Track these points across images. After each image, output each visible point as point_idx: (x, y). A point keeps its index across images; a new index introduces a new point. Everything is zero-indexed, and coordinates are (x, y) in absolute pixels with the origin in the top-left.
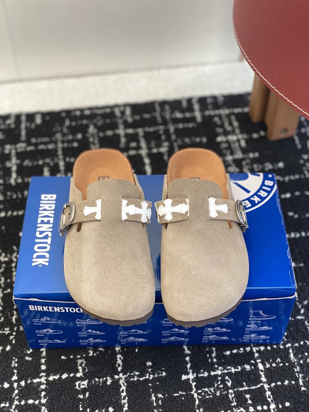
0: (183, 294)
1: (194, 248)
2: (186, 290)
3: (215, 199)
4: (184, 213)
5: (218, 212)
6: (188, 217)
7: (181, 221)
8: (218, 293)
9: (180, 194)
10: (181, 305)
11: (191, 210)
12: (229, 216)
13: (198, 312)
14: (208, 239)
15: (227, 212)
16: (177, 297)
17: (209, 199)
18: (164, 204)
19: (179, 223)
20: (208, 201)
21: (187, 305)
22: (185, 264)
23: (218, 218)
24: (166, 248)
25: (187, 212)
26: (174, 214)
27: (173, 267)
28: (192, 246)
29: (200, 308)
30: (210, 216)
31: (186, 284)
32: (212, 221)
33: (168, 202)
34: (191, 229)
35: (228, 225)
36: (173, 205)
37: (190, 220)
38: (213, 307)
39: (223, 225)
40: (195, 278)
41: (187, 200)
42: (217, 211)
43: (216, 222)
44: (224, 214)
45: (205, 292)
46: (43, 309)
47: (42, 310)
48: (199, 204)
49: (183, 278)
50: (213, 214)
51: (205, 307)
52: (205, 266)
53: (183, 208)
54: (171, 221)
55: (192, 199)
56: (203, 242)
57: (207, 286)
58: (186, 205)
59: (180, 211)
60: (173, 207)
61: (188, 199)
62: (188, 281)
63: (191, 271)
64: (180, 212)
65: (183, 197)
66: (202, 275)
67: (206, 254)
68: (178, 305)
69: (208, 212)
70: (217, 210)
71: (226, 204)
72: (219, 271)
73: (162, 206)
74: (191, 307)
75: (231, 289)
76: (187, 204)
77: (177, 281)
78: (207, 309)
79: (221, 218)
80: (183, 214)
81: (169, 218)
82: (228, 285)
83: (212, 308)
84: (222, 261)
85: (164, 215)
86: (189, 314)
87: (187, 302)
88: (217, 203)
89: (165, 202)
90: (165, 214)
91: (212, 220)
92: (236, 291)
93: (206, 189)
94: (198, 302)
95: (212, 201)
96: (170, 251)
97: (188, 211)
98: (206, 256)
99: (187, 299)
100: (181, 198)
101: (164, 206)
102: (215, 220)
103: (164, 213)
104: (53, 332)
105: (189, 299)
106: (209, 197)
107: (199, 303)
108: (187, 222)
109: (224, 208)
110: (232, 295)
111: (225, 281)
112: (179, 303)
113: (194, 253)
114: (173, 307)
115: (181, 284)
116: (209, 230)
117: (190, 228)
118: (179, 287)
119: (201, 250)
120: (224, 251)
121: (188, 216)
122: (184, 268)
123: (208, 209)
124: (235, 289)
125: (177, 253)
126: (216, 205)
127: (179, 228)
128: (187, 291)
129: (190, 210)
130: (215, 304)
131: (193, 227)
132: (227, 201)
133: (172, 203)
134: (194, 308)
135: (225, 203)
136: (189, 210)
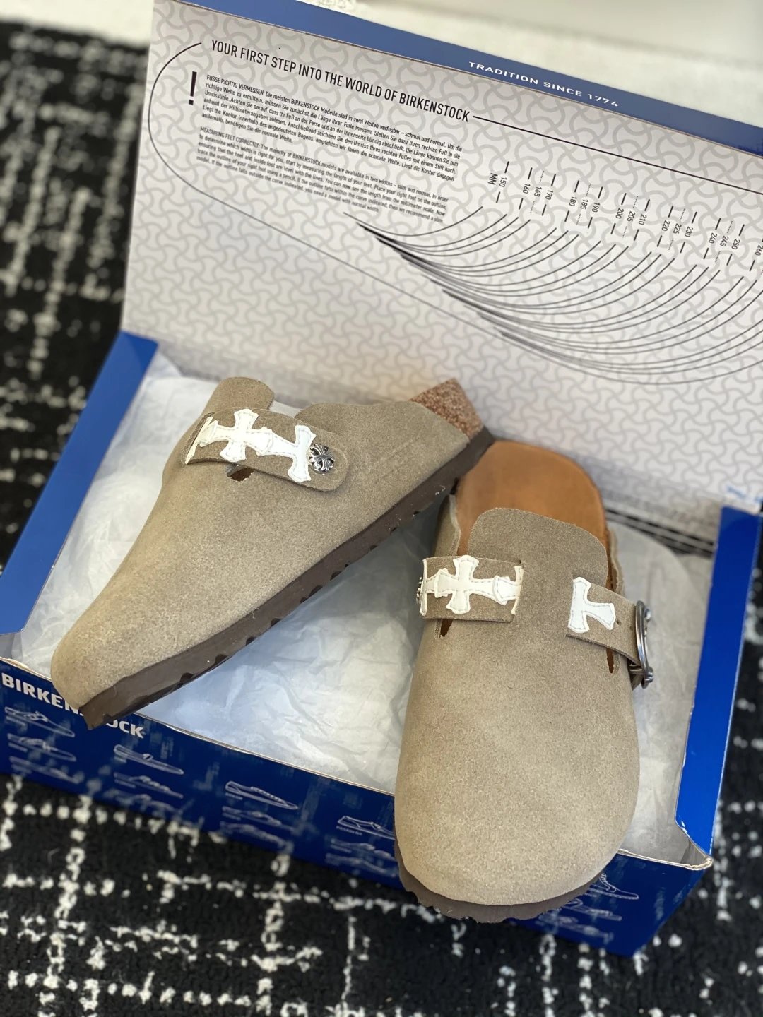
0: (465, 822)
1: (513, 702)
2: (474, 812)
3: (589, 585)
4: (504, 603)
5: (591, 621)
6: (514, 616)
7: (492, 622)
8: (558, 838)
9: (501, 550)
10: (452, 849)
11: (526, 598)
12: (615, 638)
13: (496, 879)
14: (552, 687)
15: (612, 626)
16: (446, 826)
17: (574, 581)
18: (454, 567)
19: (486, 626)
20: (572, 584)
21: (469, 854)
22: (482, 741)
23: (588, 638)
24: (434, 685)
25: (511, 603)
26: (475, 599)
27: (446, 741)
28: (508, 696)
29: (505, 870)
30: (569, 626)
31: (476, 795)
32: (571, 640)
33: (466, 564)
34: (515, 649)
35: (606, 662)
36: (479, 574)
37: (515, 624)
38: (537, 876)
39: (596, 659)
40: (503, 785)
41: (519, 571)
42: (588, 618)
43: (580, 646)
44: (604, 629)
45: (524, 828)
46: (36, 693)
47: (33, 696)
48: (549, 588)
49: (471, 778)
50: (578, 624)
51: (516, 869)
52: (535, 757)
53: (504, 590)
54: (463, 617)
55: (533, 570)
56: (539, 691)
57: (532, 813)
58: (512, 582)
59: (494, 595)
60: (477, 580)
61: (520, 567)
62: (483, 790)
63: (495, 763)
64: (493, 598)
65: (508, 559)
66: (520, 780)
67: (542, 725)
68: (445, 848)
69: (565, 614)
70: (589, 614)
71: (612, 605)
72: (567, 780)
73: (445, 570)
74: (481, 862)
75: (593, 836)
76: (515, 580)
77: (453, 781)
78: (521, 875)
79: (594, 638)
80: (498, 605)
81: (460, 606)
82: (586, 823)
83: (534, 878)
84: (580, 753)
85: (446, 596)
86: (470, 882)
87: (470, 844)
88: (591, 597)
89: (456, 562)
90: (450, 595)
91: (571, 637)
92: (604, 843)
93: (573, 553)
94: (502, 852)
95: (581, 586)
96: (445, 696)
97: (514, 601)
98: (541, 731)
99: (472, 836)
100: (502, 559)
101: (453, 571)
102: (579, 639)
103: (450, 592)
104: (52, 751)
105: (477, 839)
106: (575, 576)
107: (504, 855)
108: (507, 628)
109: (606, 614)
110: (591, 851)
111: (578, 809)
112: (450, 845)
113: (510, 716)
114: (429, 852)
115: (463, 792)
116: (560, 664)
117: (511, 646)
118: (455, 801)
119: (530, 711)
120: (587, 728)
121: (513, 612)
122: (477, 750)
123: (570, 606)
124: (602, 838)
125: (463, 706)
126: (589, 599)
127: (481, 640)
128: (475, 816)
129: (522, 597)
130: (544, 867)
131: (519, 645)
132: (616, 597)
133: (477, 568)
134: (488, 868)
135: (611, 602)
136: (517, 599)
